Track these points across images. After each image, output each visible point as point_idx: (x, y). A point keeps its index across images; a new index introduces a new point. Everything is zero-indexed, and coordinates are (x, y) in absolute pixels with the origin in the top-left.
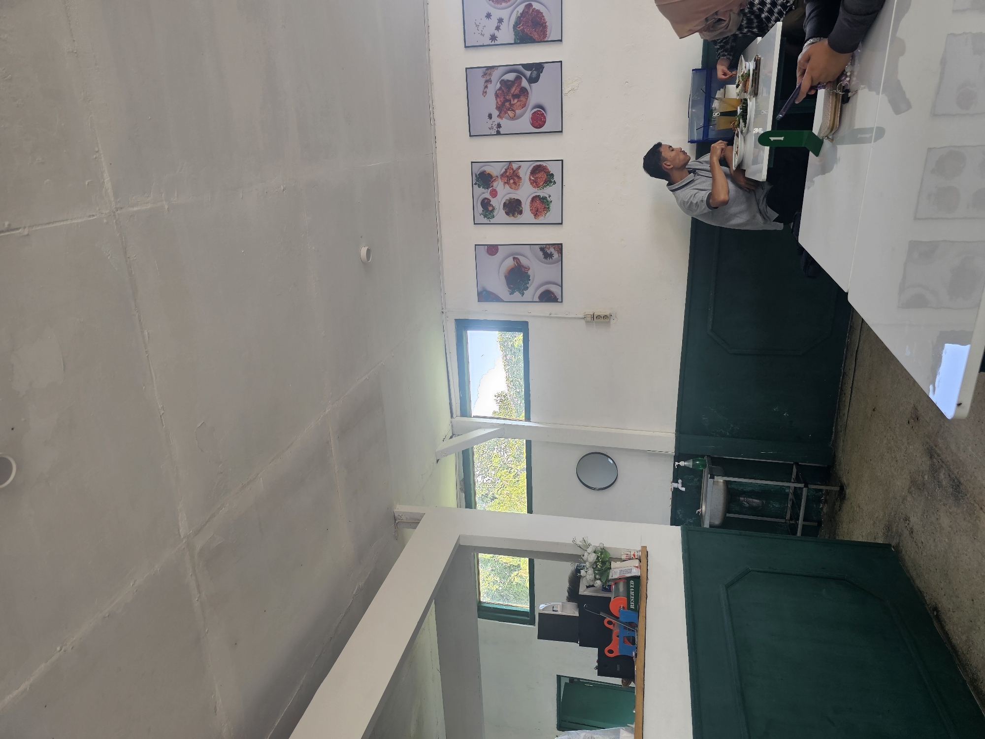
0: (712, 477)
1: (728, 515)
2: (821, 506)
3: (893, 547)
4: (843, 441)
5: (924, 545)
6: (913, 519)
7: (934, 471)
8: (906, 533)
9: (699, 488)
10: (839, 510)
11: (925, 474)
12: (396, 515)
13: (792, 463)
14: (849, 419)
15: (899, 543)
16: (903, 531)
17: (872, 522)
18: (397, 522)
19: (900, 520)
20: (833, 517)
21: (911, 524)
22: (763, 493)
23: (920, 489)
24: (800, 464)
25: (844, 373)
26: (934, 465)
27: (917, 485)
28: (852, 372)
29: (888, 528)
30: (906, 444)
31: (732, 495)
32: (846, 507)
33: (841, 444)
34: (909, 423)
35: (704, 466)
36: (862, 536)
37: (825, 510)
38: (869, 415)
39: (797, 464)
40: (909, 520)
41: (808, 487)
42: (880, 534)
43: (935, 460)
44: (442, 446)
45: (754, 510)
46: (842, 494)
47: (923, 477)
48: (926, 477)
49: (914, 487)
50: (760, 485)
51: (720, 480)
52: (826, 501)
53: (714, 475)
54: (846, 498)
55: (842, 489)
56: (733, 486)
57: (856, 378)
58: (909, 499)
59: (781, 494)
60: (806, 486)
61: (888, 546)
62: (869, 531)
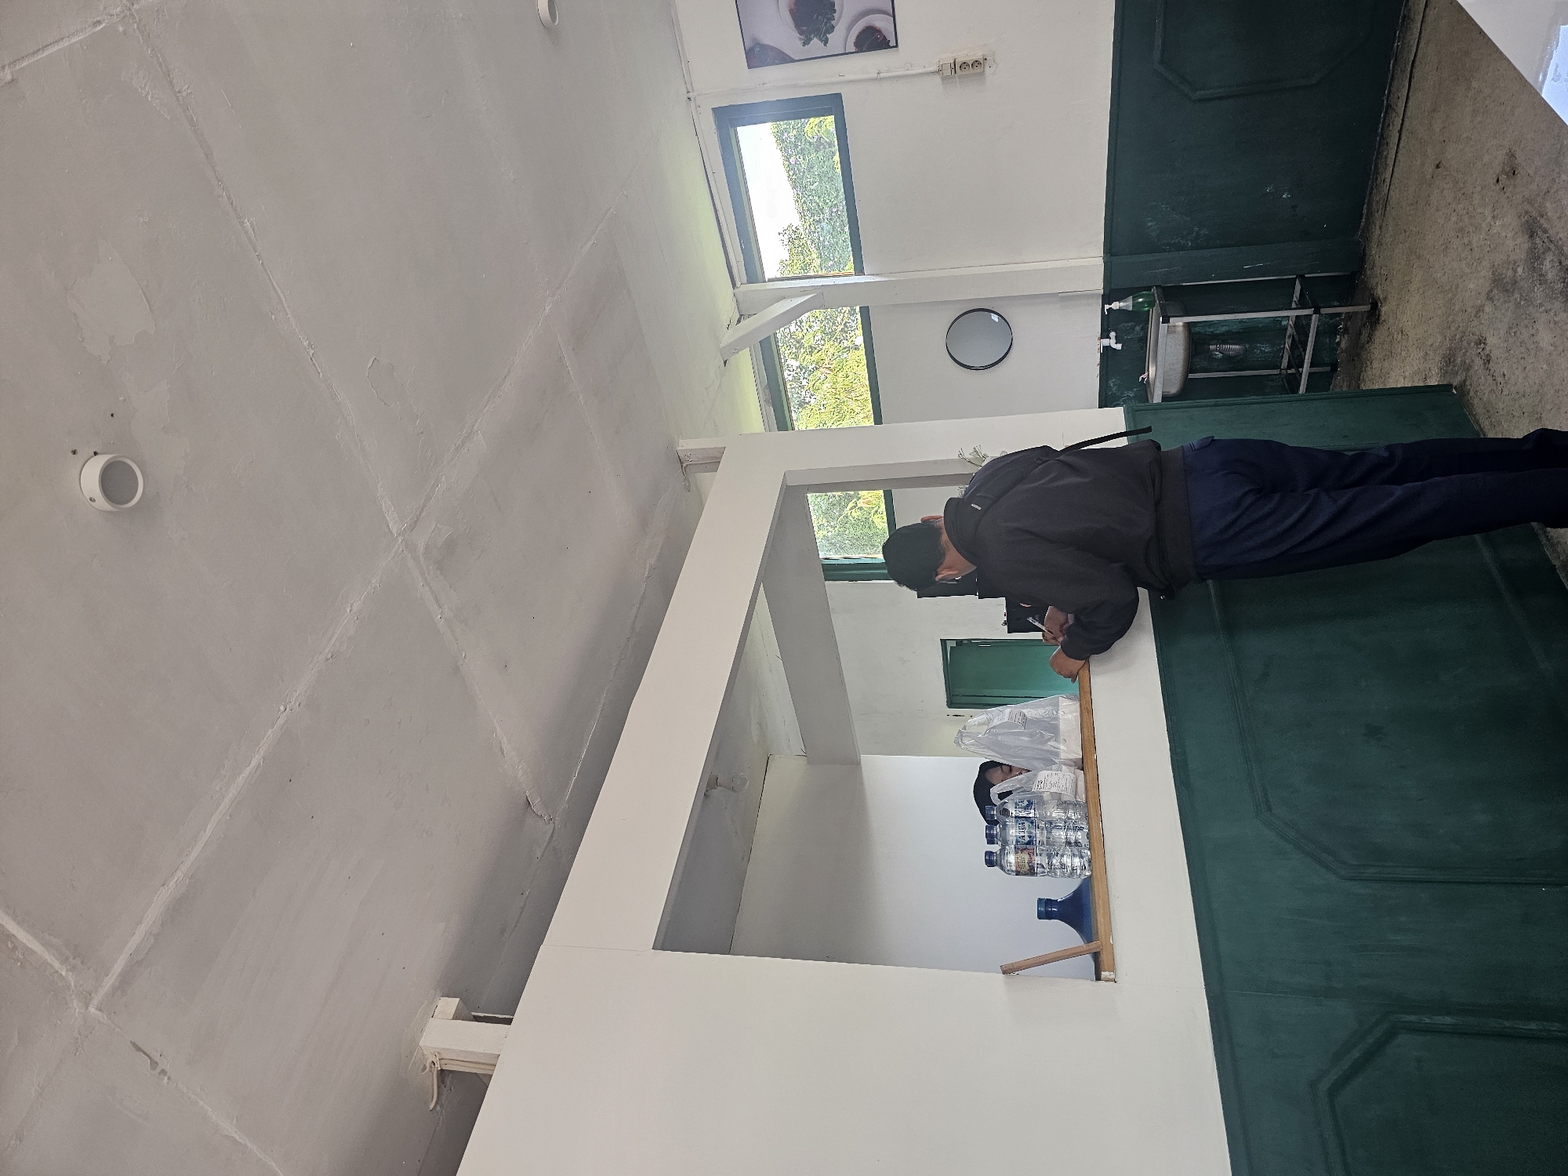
0: (1166, 321)
1: (1191, 376)
2: (1337, 340)
3: (1455, 388)
4: (1381, 228)
5: (1506, 378)
6: (1492, 340)
7: (1534, 258)
8: (1478, 362)
9: (1143, 340)
10: (1368, 342)
11: (1519, 266)
12: (682, 455)
13: (1295, 276)
14: (1392, 187)
15: (1465, 381)
16: (1473, 361)
17: (1422, 354)
18: (684, 465)
19: (1469, 344)
20: (1358, 355)
21: (1488, 348)
22: (1245, 334)
23: (1507, 291)
24: (1306, 276)
25: (1389, 106)
26: (1535, 249)
27: (1502, 285)
28: (1401, 104)
29: (1449, 360)
30: (1489, 219)
31: (1197, 343)
32: (1380, 334)
33: (1378, 232)
34: (1498, 181)
35: (1151, 304)
36: (1405, 378)
37: (1343, 345)
38: (1428, 176)
39: (1302, 277)
40: (1484, 343)
41: (1319, 313)
42: (1435, 371)
43: (1538, 241)
44: (728, 337)
45: (1231, 362)
46: (1374, 316)
47: (1515, 271)
48: (1520, 270)
49: (1498, 289)
50: (1241, 321)
51: (1179, 323)
52: (1346, 330)
53: (1169, 317)
54: (1381, 321)
55: (1375, 306)
56: (1197, 329)
57: (1408, 114)
58: (1487, 309)
59: (1275, 329)
60: (1317, 312)
61: (1447, 387)
62: (1416, 368)
